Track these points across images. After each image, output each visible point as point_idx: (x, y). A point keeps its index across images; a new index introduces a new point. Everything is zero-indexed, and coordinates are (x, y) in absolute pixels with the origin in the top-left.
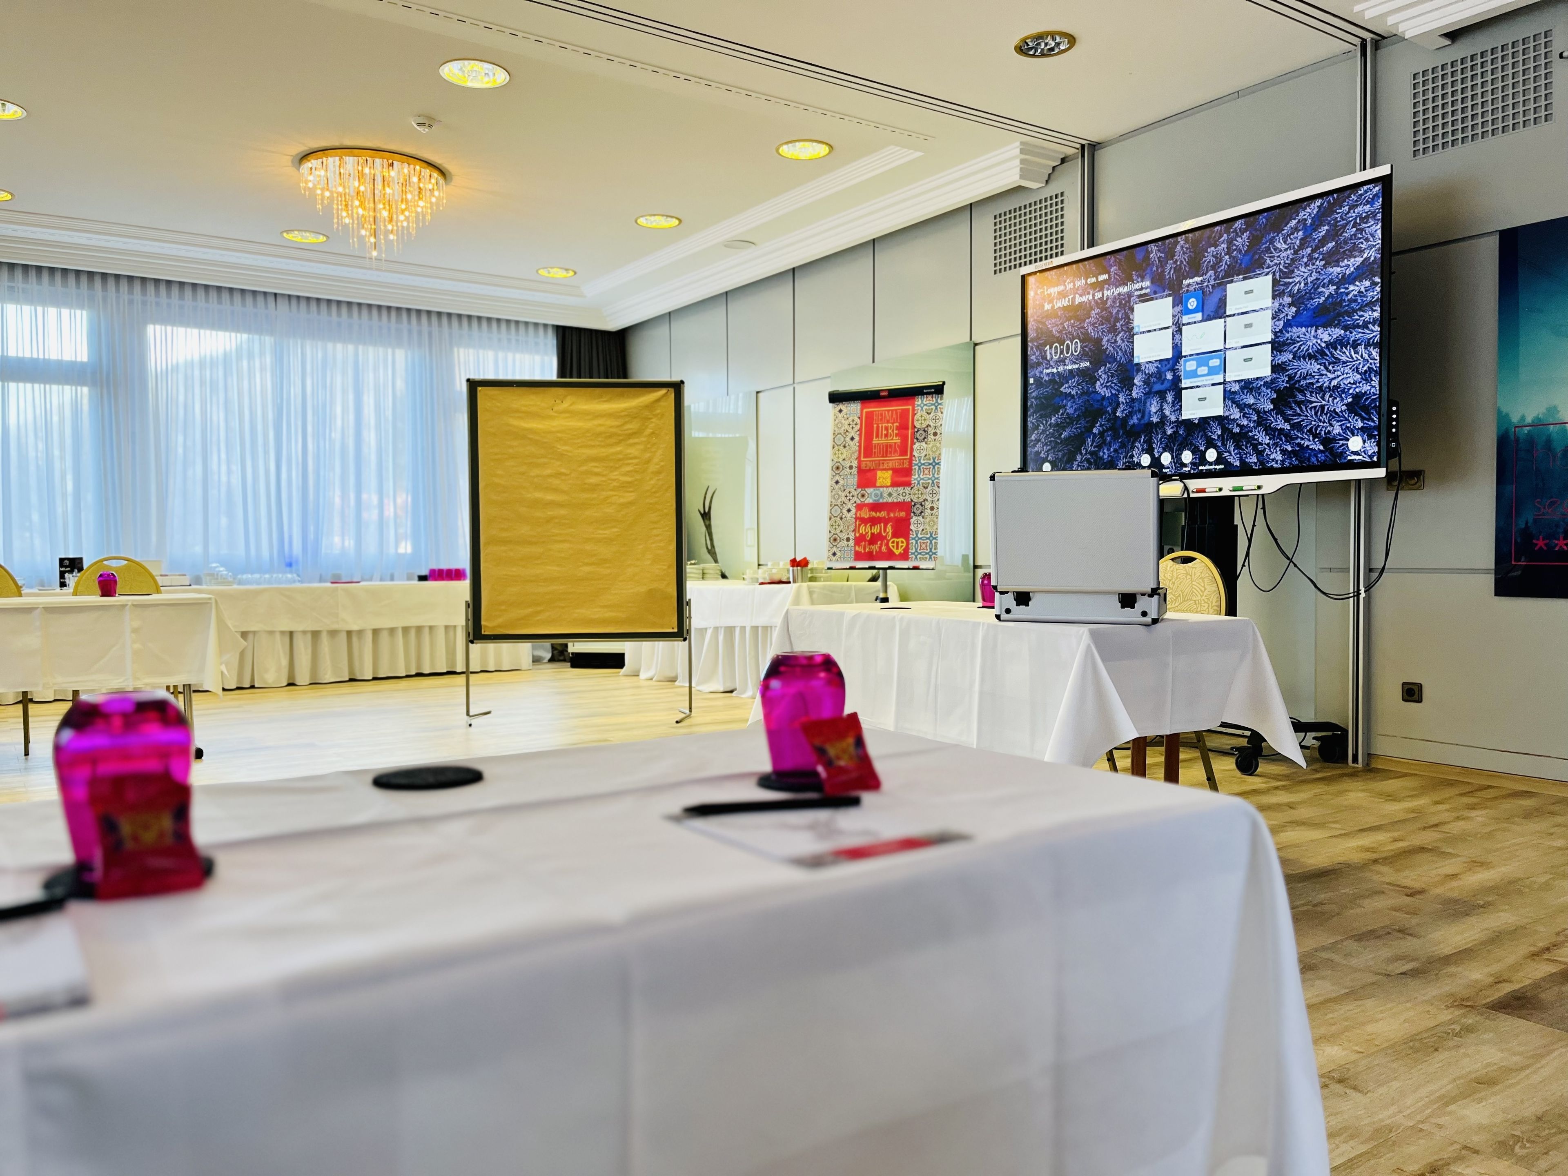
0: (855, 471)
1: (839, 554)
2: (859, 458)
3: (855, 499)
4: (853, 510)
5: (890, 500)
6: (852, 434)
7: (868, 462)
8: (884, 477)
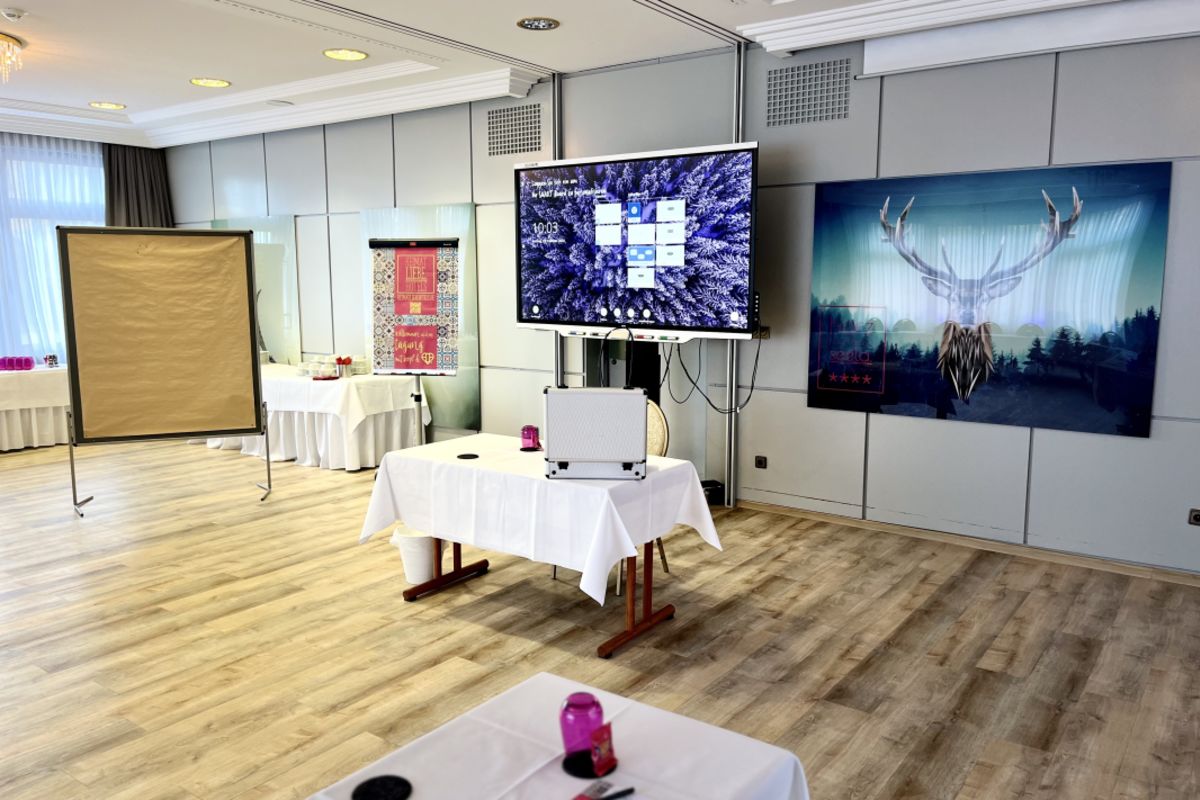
0: (392, 301)
1: (382, 364)
2: (395, 291)
3: (393, 322)
4: (393, 331)
5: (421, 324)
6: (389, 273)
7: (402, 295)
8: (416, 307)
